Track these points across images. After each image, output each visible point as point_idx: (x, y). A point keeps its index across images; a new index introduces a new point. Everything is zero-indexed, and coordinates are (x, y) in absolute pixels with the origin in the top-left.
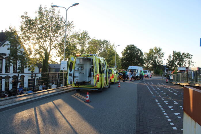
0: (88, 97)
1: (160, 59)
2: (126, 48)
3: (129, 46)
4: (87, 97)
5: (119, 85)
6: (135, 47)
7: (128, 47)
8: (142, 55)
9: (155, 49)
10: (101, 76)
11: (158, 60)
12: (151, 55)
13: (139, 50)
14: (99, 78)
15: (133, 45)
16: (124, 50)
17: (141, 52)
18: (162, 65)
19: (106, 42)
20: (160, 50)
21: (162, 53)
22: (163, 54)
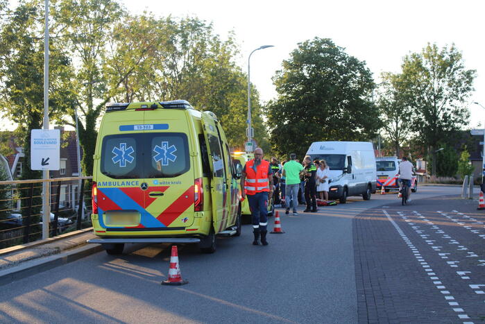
0: (177, 266)
1: (455, 102)
2: (295, 54)
3: (306, 43)
4: (173, 266)
5: (276, 223)
6: (333, 50)
7: (301, 52)
8: (368, 84)
9: (428, 56)
10: (209, 188)
11: (447, 106)
12: (409, 84)
13: (353, 63)
14: (201, 195)
15: (327, 42)
16: (286, 64)
17: (366, 74)
18: (464, 128)
19: (195, 26)
20: (455, 57)
21: (466, 70)
22: (469, 76)
